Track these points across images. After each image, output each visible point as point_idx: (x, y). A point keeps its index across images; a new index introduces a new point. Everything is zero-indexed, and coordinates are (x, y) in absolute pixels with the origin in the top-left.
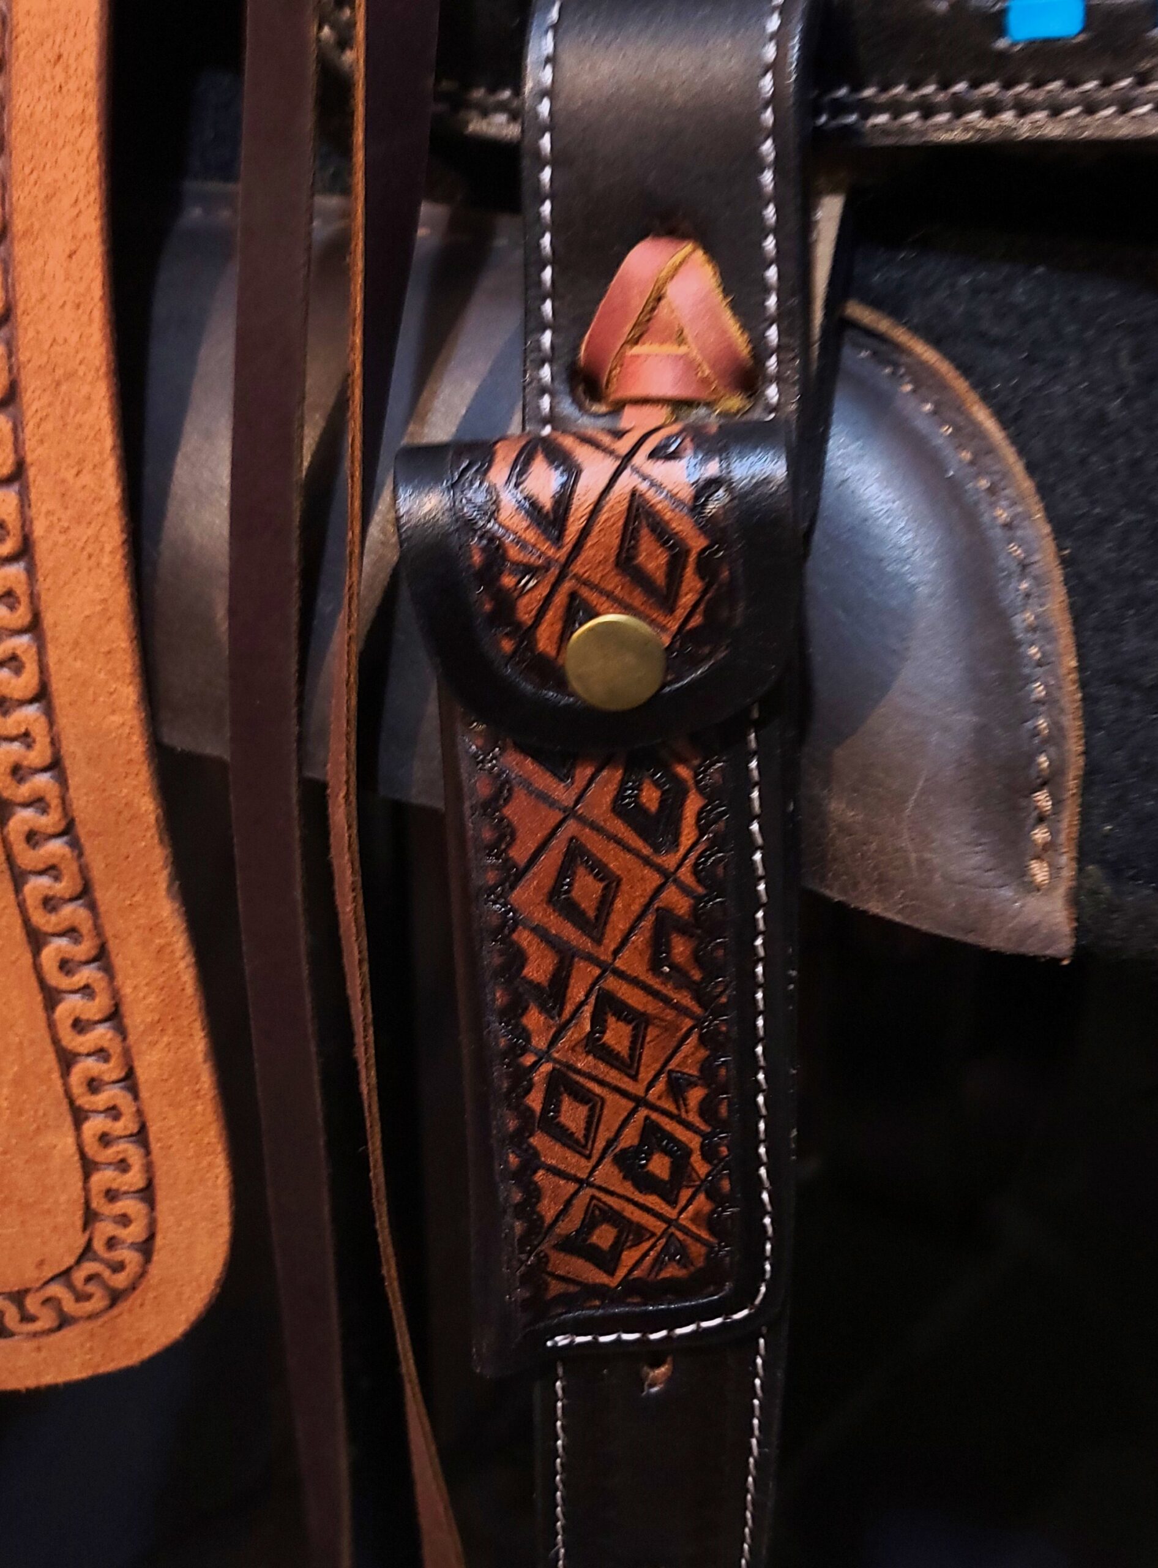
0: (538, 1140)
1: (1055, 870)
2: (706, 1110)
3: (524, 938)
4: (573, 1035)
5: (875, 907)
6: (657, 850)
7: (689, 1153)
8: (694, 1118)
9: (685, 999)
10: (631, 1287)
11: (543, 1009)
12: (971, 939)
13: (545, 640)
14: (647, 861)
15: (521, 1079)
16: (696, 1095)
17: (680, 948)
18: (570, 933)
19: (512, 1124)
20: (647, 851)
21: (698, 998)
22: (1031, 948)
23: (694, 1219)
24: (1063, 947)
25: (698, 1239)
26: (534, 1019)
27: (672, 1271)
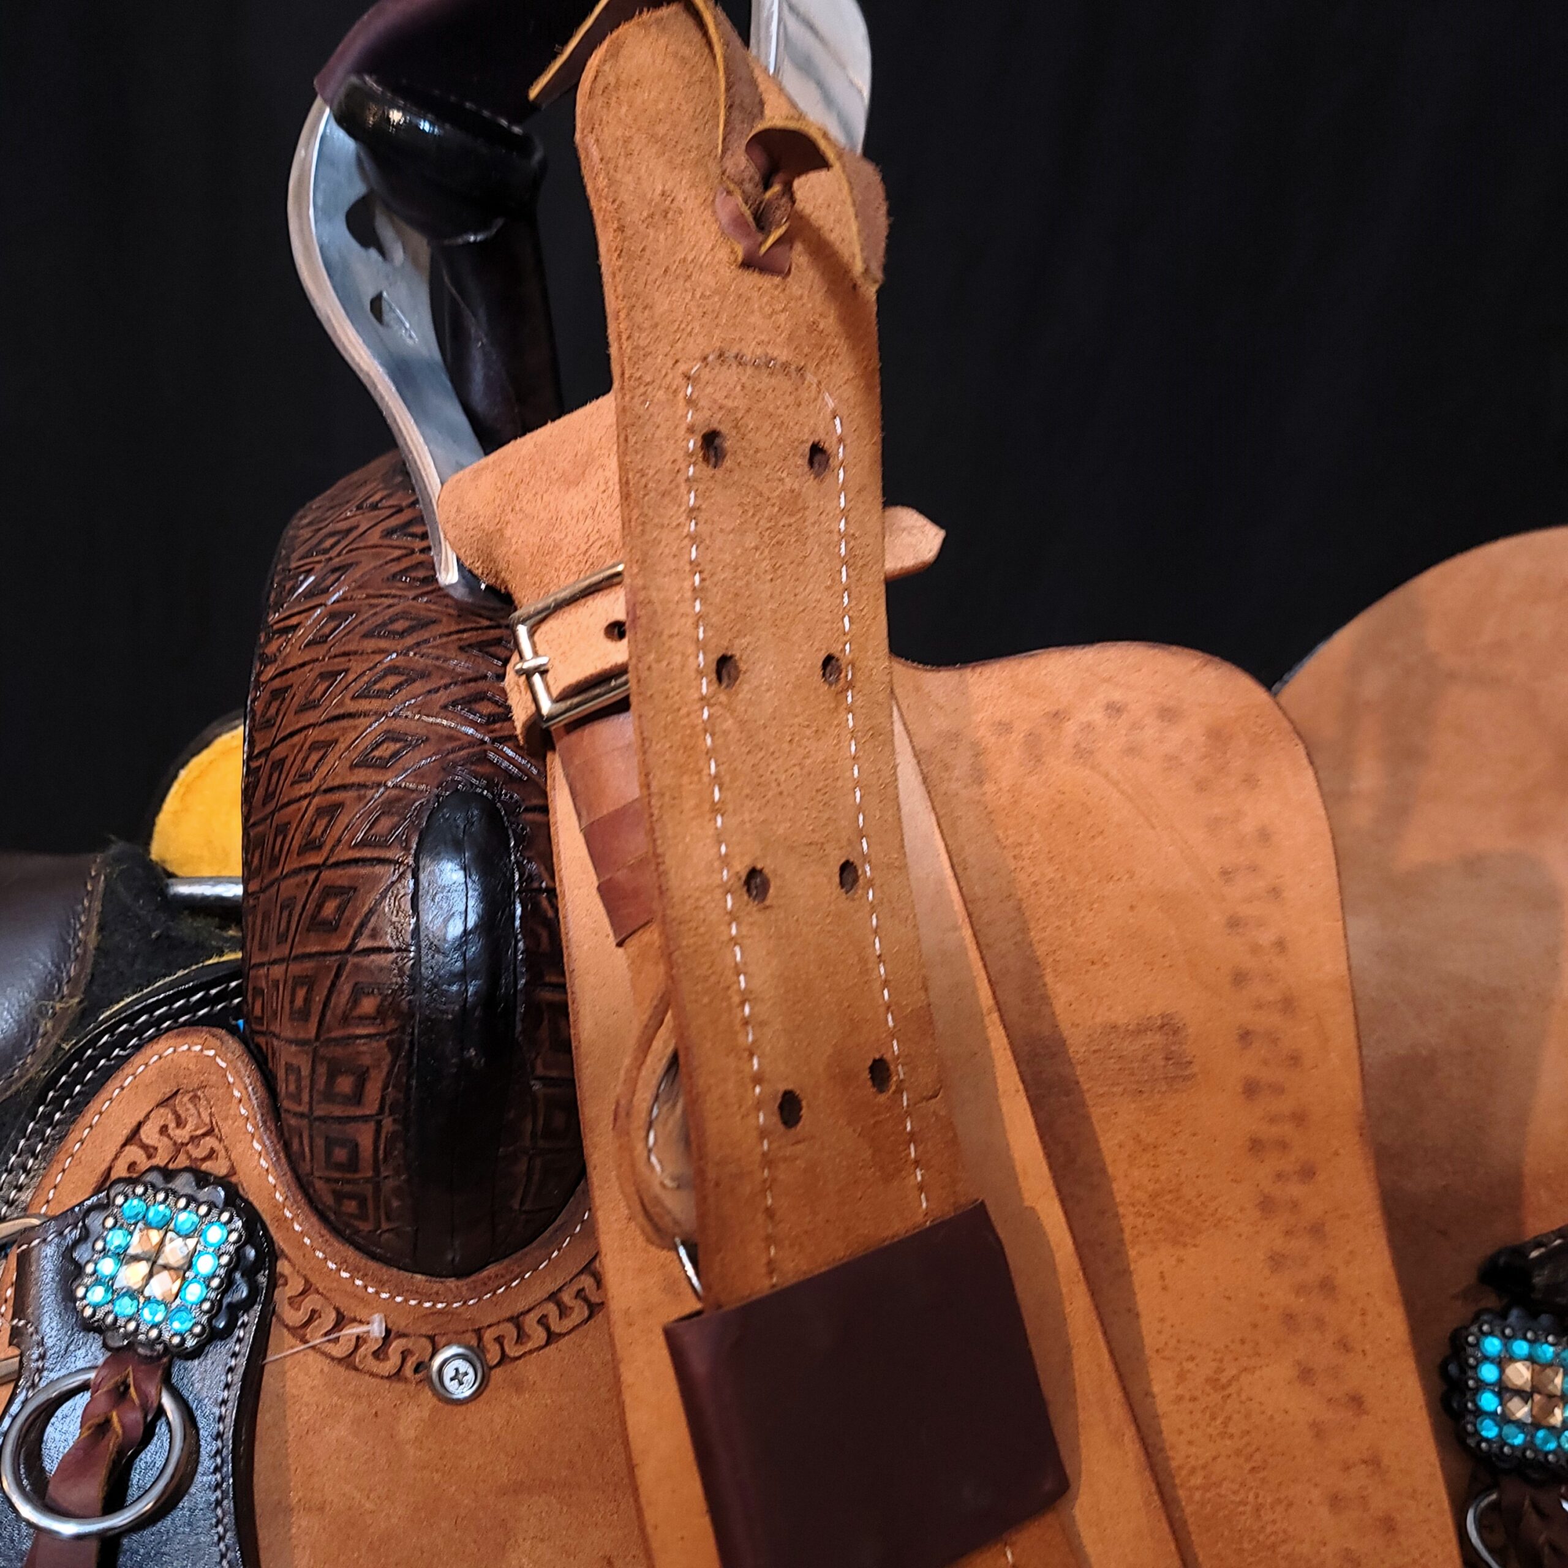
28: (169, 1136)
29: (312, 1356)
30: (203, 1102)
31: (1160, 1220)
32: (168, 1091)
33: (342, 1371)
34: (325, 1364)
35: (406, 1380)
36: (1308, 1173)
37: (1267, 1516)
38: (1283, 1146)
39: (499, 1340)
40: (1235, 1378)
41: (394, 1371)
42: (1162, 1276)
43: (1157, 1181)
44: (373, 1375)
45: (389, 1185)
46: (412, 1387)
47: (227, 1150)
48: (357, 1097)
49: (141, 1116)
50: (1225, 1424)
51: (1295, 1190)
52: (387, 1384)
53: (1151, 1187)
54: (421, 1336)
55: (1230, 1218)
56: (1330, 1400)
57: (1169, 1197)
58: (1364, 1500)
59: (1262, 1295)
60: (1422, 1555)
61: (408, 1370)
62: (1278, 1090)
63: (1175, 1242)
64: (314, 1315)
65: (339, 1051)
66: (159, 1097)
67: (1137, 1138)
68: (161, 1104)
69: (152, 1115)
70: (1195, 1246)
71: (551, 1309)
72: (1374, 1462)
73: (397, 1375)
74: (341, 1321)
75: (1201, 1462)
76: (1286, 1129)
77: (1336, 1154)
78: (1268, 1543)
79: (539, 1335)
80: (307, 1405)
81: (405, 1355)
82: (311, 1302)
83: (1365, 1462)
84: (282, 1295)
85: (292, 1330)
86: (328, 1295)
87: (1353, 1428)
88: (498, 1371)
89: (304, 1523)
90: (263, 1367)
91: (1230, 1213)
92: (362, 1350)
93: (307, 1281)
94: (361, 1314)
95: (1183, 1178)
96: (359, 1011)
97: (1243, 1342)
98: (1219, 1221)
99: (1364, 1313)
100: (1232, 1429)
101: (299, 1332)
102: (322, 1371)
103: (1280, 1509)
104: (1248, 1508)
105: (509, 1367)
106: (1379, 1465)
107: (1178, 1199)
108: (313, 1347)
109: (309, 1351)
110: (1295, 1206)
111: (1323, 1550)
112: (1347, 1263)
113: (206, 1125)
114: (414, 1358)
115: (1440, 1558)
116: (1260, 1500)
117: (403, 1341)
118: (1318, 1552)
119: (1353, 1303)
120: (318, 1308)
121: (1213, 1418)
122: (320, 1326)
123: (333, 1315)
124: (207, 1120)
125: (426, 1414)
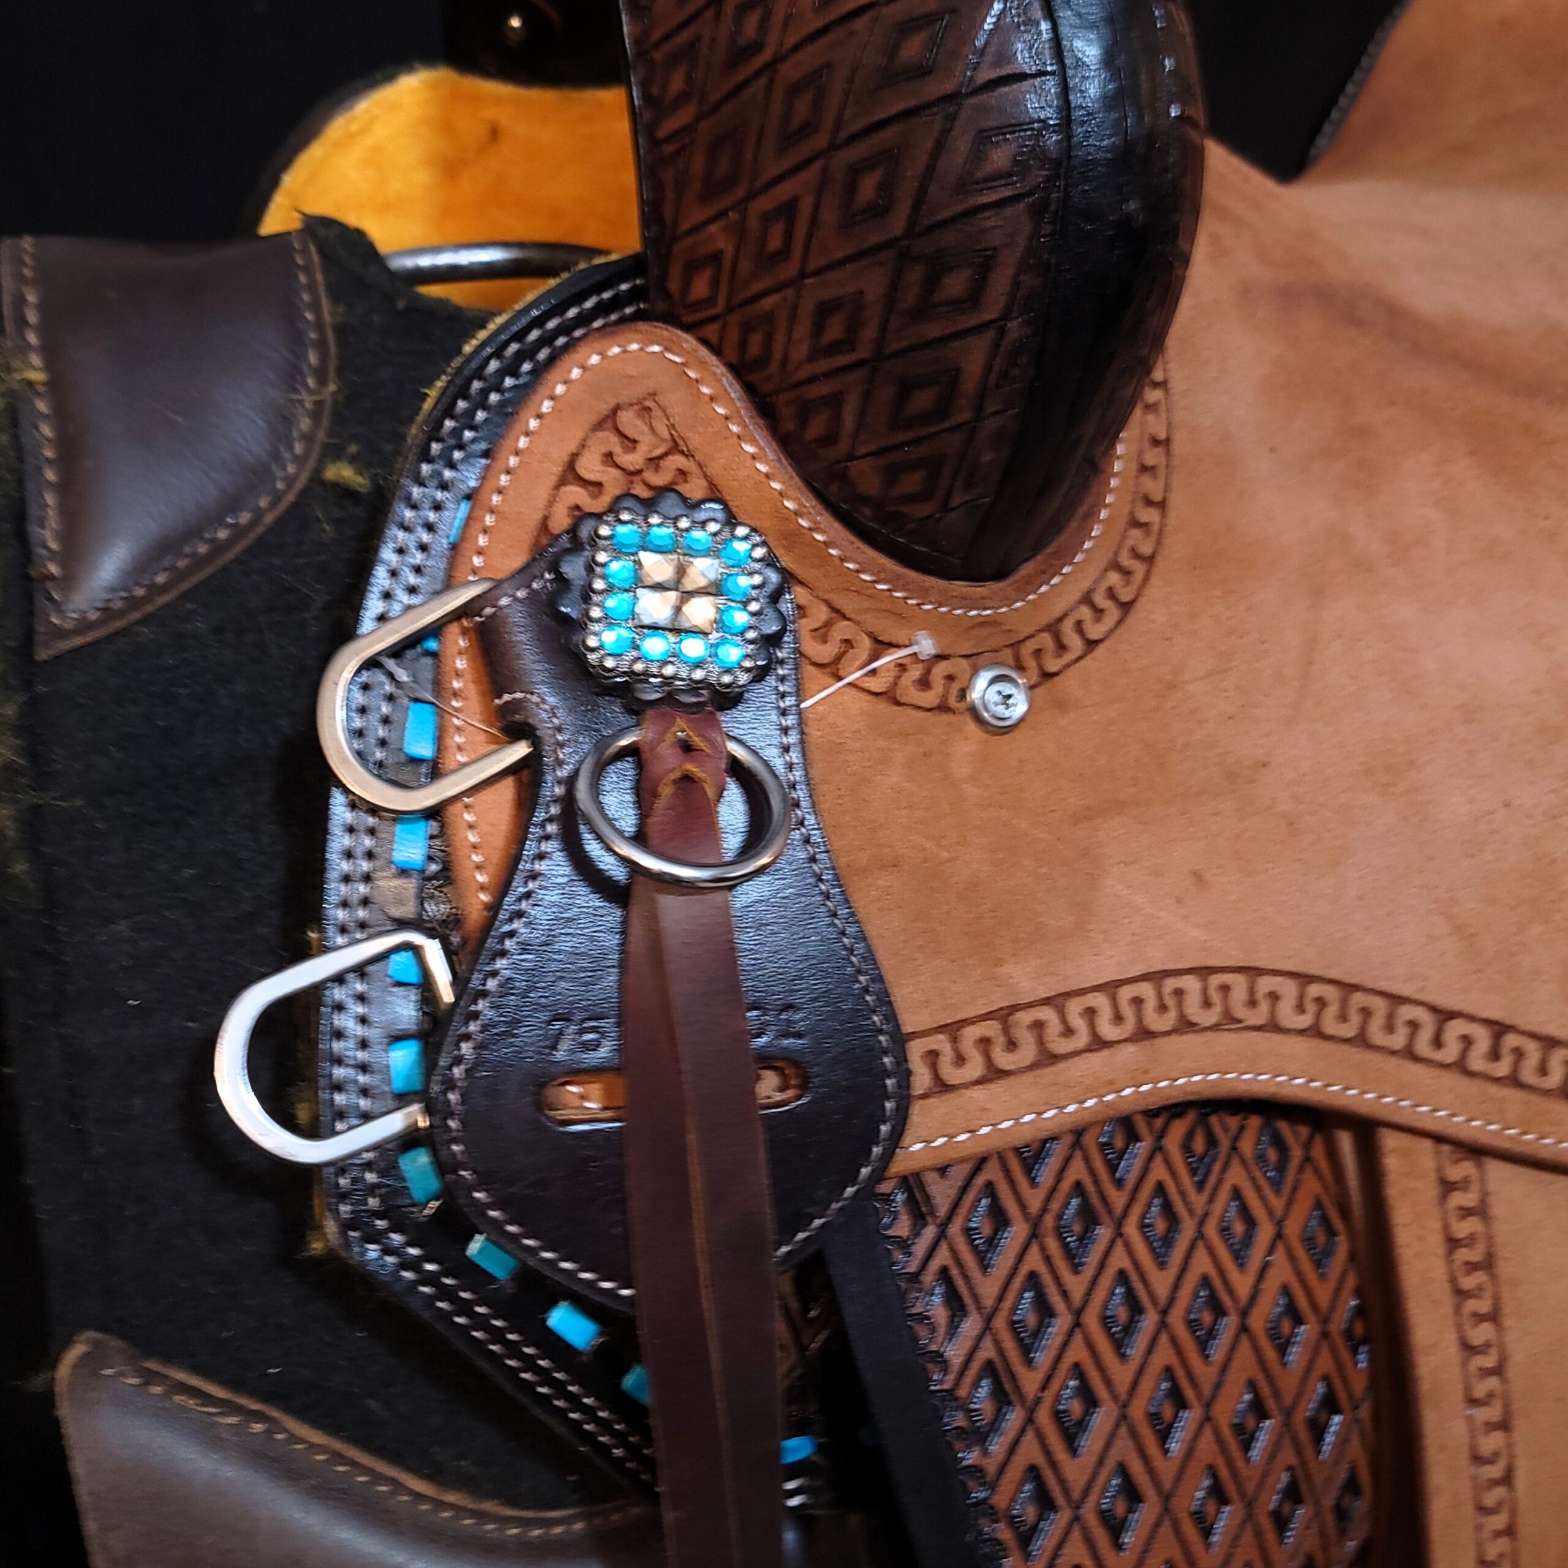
28: (617, 466)
29: (850, 695)
30: (657, 412)
32: (604, 408)
33: (884, 708)
34: (866, 704)
35: (951, 711)
39: (1037, 654)
41: (939, 702)
44: (918, 708)
45: (991, 424)
46: (957, 720)
47: (700, 465)
48: (974, 298)
49: (572, 447)
52: (933, 717)
54: (959, 657)
61: (951, 700)
64: (844, 645)
65: (949, 238)
66: (593, 418)
68: (599, 426)
69: (589, 443)
71: (1085, 612)
73: (943, 706)
74: (877, 646)
79: (1075, 644)
81: (948, 681)
82: (841, 631)
84: (803, 630)
85: (822, 667)
86: (858, 618)
88: (1038, 690)
93: (831, 608)
94: (899, 637)
96: (987, 169)
101: (832, 669)
102: (861, 712)
105: (1046, 684)
108: (850, 685)
109: (844, 690)
113: (664, 441)
114: (955, 685)
117: (941, 665)
120: (849, 637)
122: (854, 655)
123: (867, 643)
124: (665, 434)
125: (974, 749)
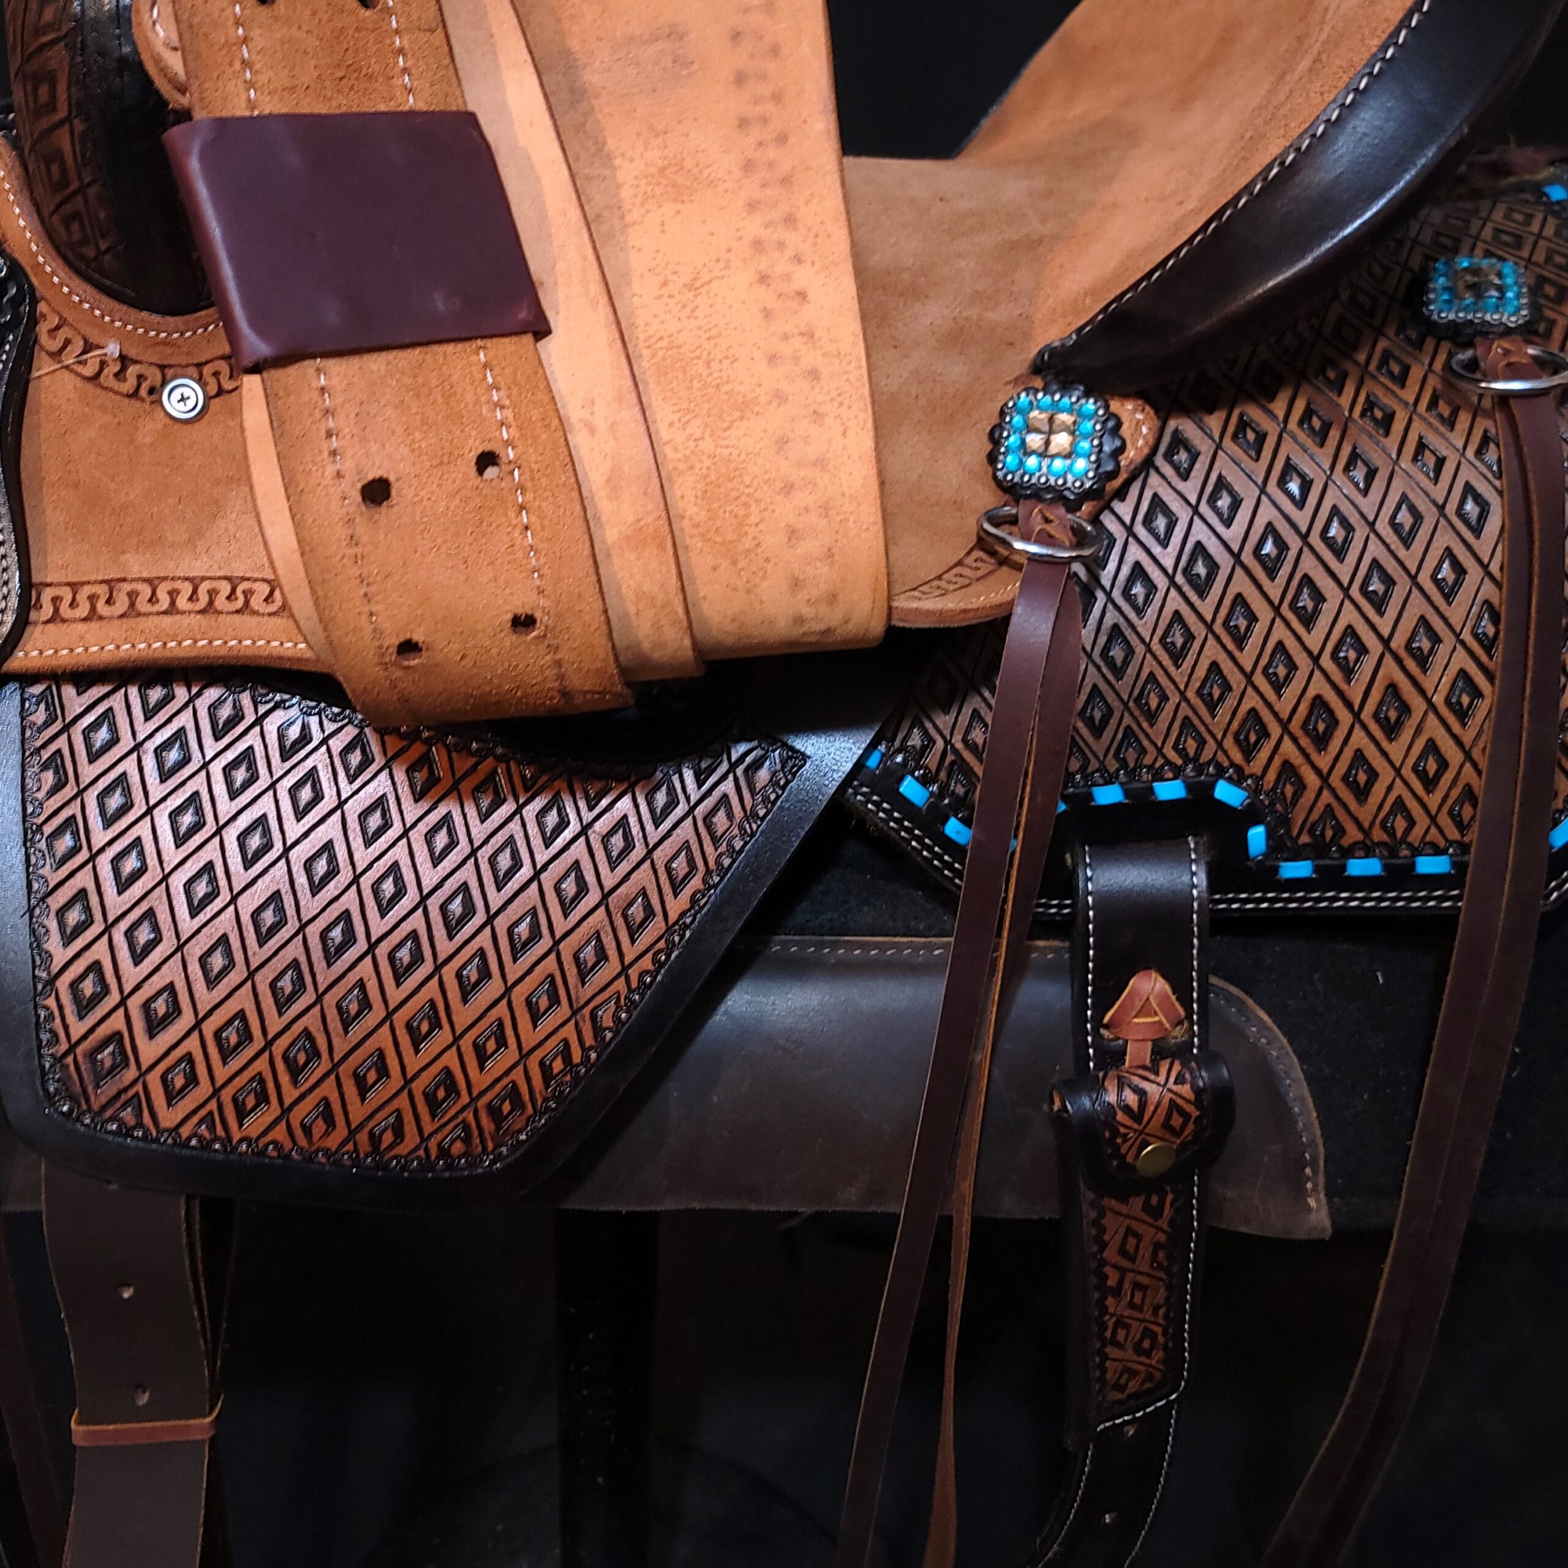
0: (1108, 1349)
1: (1318, 1201)
2: (1166, 1316)
3: (1108, 1270)
4: (1123, 1303)
5: (1243, 1229)
6: (1156, 1220)
7: (1157, 1334)
8: (1161, 1321)
9: (1161, 1275)
10: (1131, 1396)
11: (1114, 1296)
12: (1287, 1237)
13: (1129, 1159)
14: (1152, 1226)
15: (1103, 1326)
16: (1162, 1312)
17: (1161, 1255)
18: (1125, 1263)
19: (1098, 1345)
20: (1151, 1221)
21: (1167, 1274)
22: (1315, 1236)
23: (1157, 1362)
24: (1328, 1234)
25: (1158, 1369)
26: (1110, 1301)
27: (1148, 1385)
29: (66, 374)
31: (665, 186)
33: (91, 388)
34: (79, 383)
35: (143, 400)
36: (782, 139)
37: (715, 366)
38: (764, 120)
39: (216, 374)
40: (708, 283)
41: (131, 392)
42: (663, 224)
43: (666, 158)
44: (116, 393)
46: (147, 406)
50: (693, 311)
51: (772, 153)
52: (126, 401)
53: (660, 163)
54: (151, 364)
55: (719, 180)
56: (780, 295)
57: (674, 169)
58: (796, 359)
59: (738, 230)
60: (839, 395)
61: (143, 392)
62: (763, 77)
63: (675, 200)
64: (67, 342)
67: (651, 128)
70: (691, 201)
72: (809, 335)
73: (135, 395)
74: (88, 347)
75: (668, 333)
76: (769, 107)
77: (805, 122)
78: (714, 383)
80: (65, 412)
81: (140, 378)
82: (64, 333)
83: (802, 334)
84: (43, 329)
85: (52, 355)
86: (77, 327)
87: (796, 313)
88: (217, 400)
89: (63, 493)
90: (27, 382)
91: (719, 176)
92: (106, 371)
93: (61, 317)
94: (100, 340)
95: (686, 152)
97: (718, 260)
98: (712, 182)
99: (817, 236)
100: (697, 313)
101: (56, 355)
102: (75, 387)
103: (726, 362)
104: (701, 362)
105: (224, 397)
106: (812, 336)
107: (682, 168)
108: (67, 367)
109: (64, 370)
110: (771, 165)
111: (758, 389)
112: (808, 202)
114: (148, 382)
115: (854, 397)
116: (711, 356)
117: (138, 367)
118: (753, 391)
119: (809, 230)
120: (69, 336)
121: (684, 306)
122: (72, 351)
123: (82, 343)
125: (159, 427)
